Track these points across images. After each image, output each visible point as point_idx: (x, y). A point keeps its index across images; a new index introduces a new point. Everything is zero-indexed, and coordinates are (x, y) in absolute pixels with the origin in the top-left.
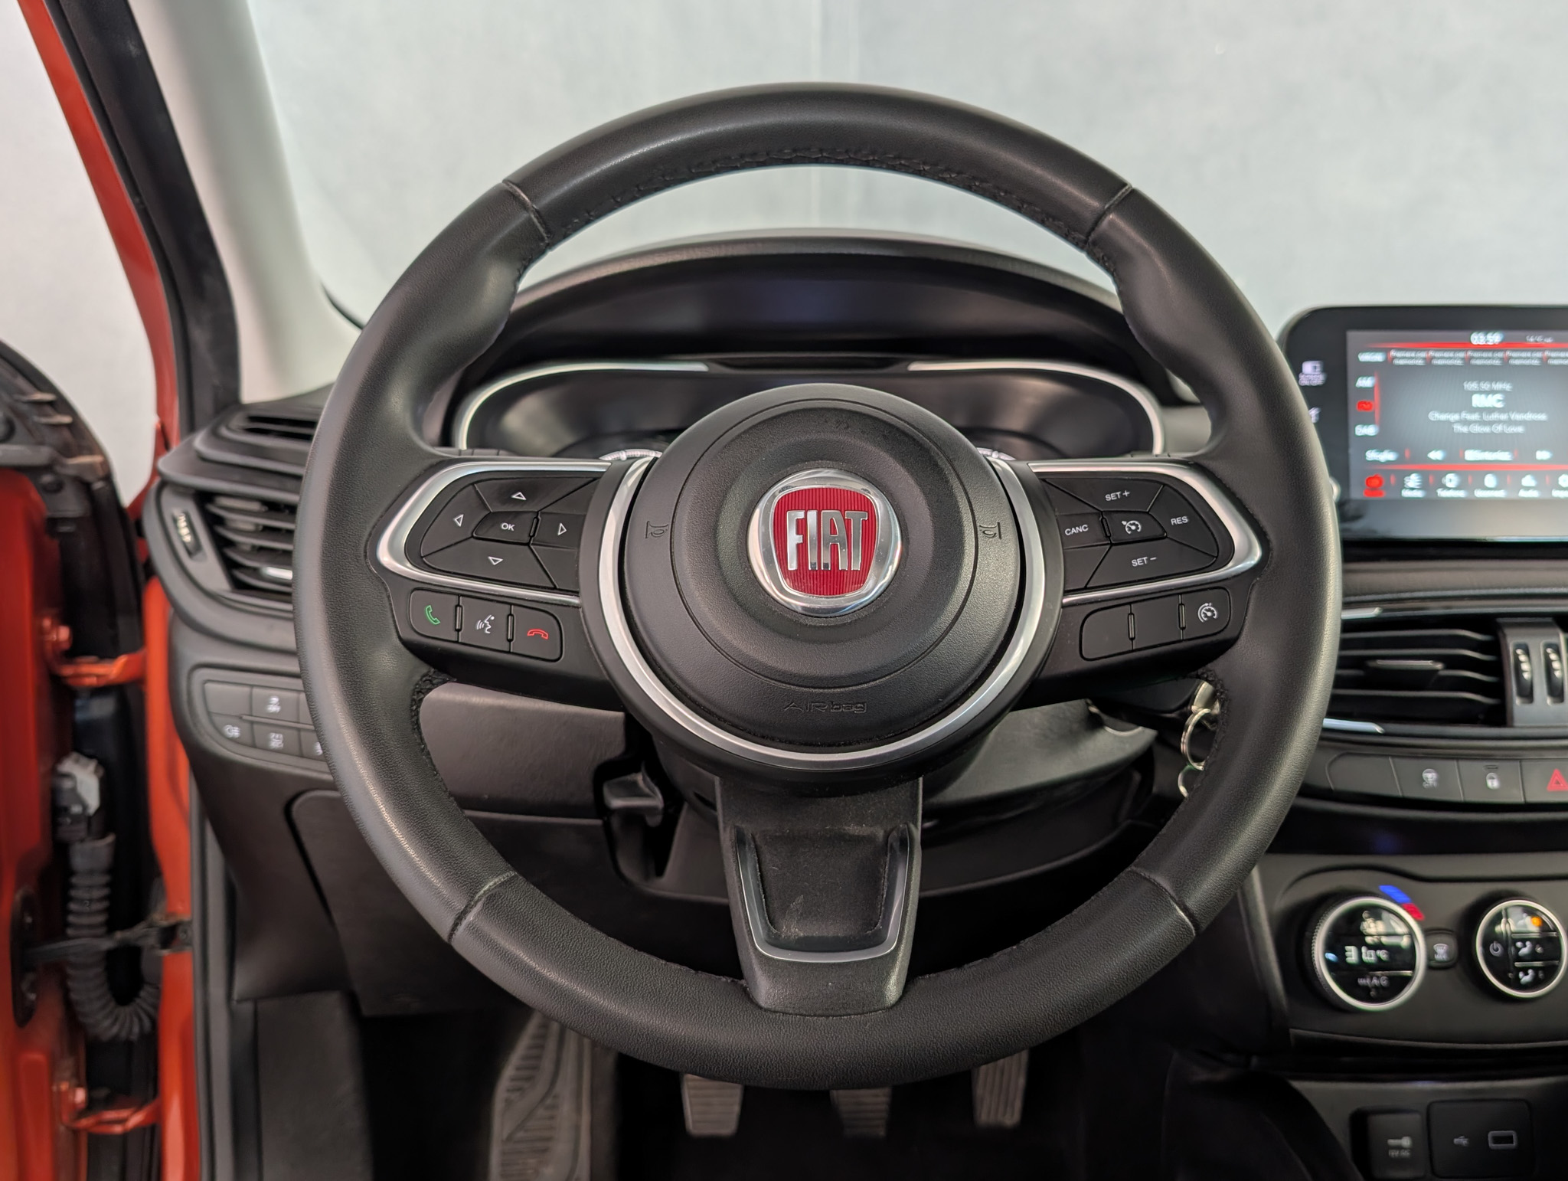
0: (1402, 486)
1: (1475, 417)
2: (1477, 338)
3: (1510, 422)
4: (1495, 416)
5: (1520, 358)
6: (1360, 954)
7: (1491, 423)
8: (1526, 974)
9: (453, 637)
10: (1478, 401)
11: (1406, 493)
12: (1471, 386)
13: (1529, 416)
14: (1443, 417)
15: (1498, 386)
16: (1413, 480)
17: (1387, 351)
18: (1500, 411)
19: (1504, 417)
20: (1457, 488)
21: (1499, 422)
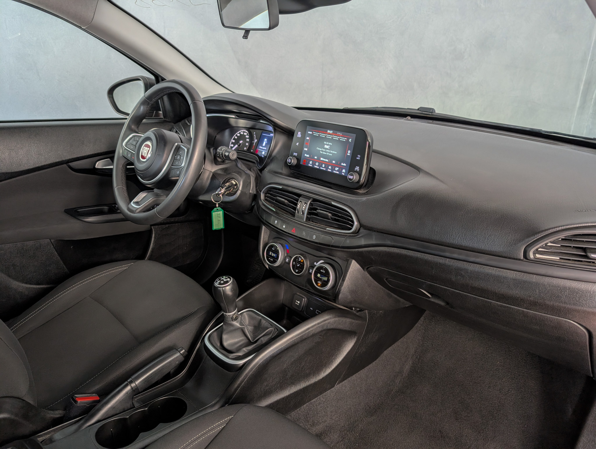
0: (309, 163)
1: (324, 150)
2: (329, 131)
3: (330, 153)
4: (328, 151)
5: (336, 138)
6: (272, 254)
7: (326, 152)
8: (297, 270)
9: (126, 156)
10: (326, 146)
11: (309, 165)
12: (325, 143)
13: (334, 152)
14: (319, 149)
15: (330, 144)
16: (311, 162)
17: (312, 132)
18: (329, 150)
19: (329, 151)
20: (318, 166)
21: (328, 152)
